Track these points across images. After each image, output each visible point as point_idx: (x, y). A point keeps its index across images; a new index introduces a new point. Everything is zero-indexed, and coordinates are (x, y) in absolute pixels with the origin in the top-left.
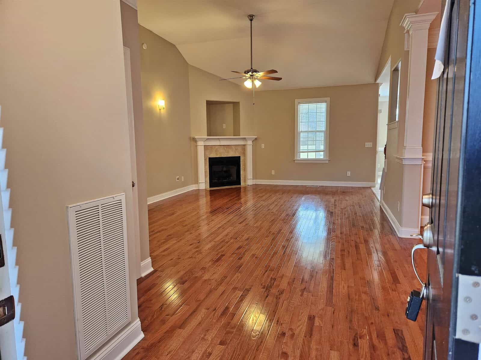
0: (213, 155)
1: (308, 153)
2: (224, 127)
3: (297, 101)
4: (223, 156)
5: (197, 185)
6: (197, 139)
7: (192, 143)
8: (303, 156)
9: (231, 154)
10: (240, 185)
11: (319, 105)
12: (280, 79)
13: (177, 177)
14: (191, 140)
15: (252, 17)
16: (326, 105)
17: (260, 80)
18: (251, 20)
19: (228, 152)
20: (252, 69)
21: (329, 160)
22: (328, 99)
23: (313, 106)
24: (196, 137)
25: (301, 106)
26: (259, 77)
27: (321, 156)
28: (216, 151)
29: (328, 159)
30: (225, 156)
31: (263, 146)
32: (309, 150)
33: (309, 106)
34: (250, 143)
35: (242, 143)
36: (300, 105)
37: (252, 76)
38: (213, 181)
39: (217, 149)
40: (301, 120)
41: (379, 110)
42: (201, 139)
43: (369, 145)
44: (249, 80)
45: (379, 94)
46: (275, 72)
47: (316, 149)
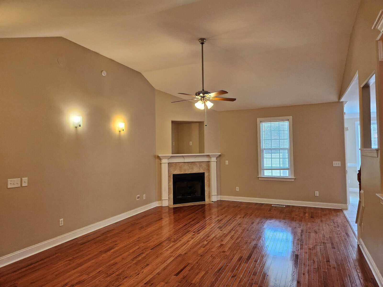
0: (177, 172)
1: (272, 170)
2: (191, 144)
3: (258, 120)
4: (187, 172)
5: (160, 202)
6: (161, 157)
7: (157, 160)
8: (267, 173)
9: (196, 170)
10: (205, 200)
11: (281, 123)
12: (233, 100)
13: (137, 196)
14: (155, 158)
15: (204, 40)
16: (288, 123)
17: (212, 101)
18: (202, 44)
19: (192, 169)
20: (203, 90)
21: (294, 179)
22: (291, 118)
23: (275, 124)
24: (160, 155)
25: (263, 125)
26: (211, 98)
27: (286, 174)
28: (181, 167)
29: (293, 177)
30: (189, 173)
31: (227, 162)
32: (273, 168)
33: (272, 124)
34: (214, 159)
35: (206, 159)
36: (262, 123)
37: (203, 97)
38: (177, 197)
39: (181, 166)
40: (264, 138)
41: (346, 128)
42: (165, 157)
43: (336, 164)
44: (200, 101)
45: (344, 112)
46: (226, 92)
47: (280, 167)
